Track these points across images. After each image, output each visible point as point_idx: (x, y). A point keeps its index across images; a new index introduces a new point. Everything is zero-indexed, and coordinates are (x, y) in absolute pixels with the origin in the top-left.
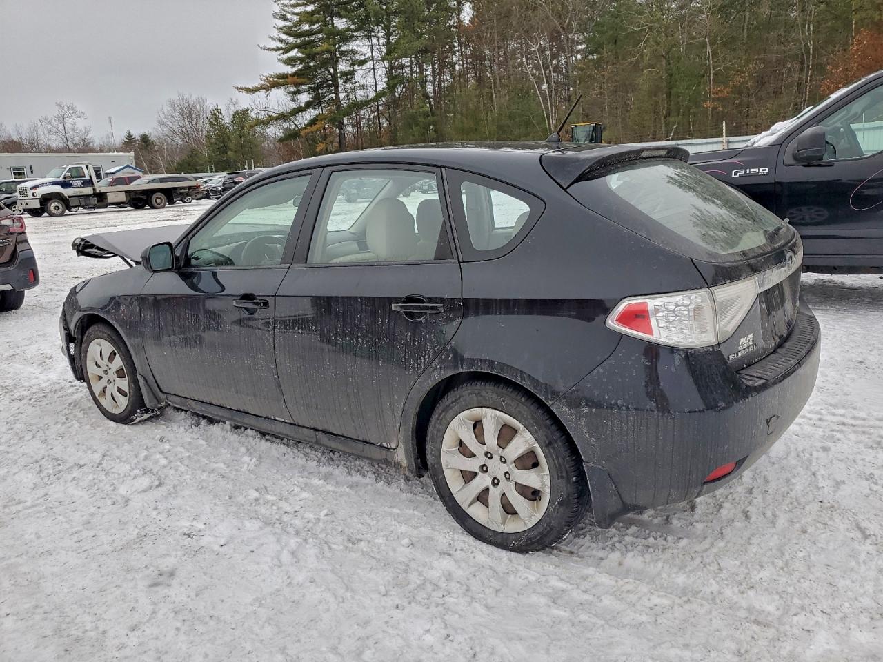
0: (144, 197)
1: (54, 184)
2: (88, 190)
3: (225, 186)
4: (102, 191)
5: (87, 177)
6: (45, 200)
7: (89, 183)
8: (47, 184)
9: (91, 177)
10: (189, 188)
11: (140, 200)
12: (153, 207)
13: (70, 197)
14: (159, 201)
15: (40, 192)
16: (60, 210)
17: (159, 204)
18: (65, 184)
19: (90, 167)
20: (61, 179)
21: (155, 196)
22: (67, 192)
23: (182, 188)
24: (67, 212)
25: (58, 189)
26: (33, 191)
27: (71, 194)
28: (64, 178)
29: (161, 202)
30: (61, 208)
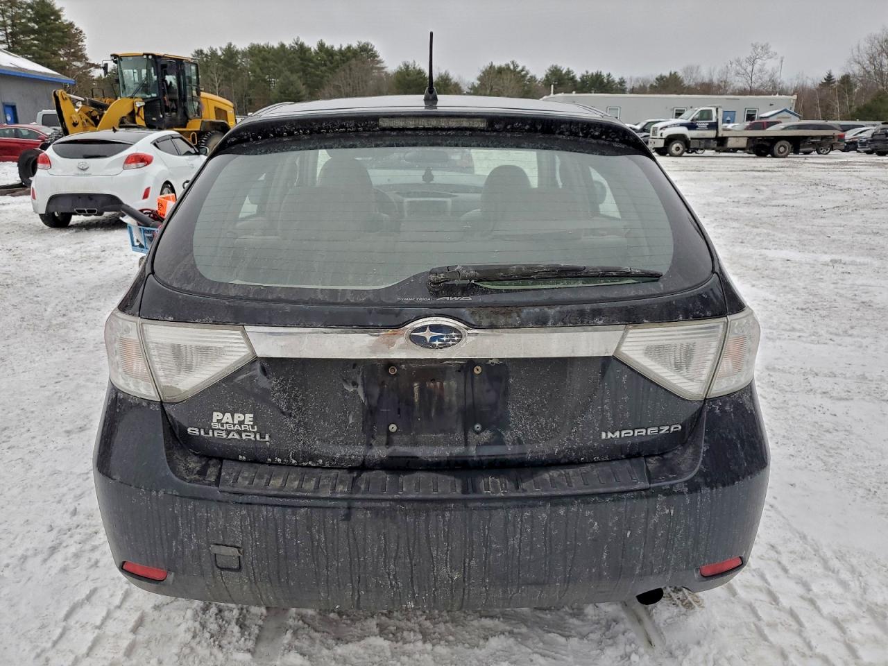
0: (768, 144)
1: (682, 125)
2: (712, 134)
3: (874, 137)
4: (724, 136)
5: (714, 120)
6: (670, 140)
7: (714, 126)
8: (675, 125)
9: (718, 119)
10: (823, 137)
11: (763, 147)
12: (774, 156)
13: (692, 139)
14: (782, 149)
15: (667, 133)
16: (679, 152)
17: (782, 153)
18: (691, 126)
19: (720, 111)
20: (689, 121)
21: (779, 144)
22: (691, 134)
23: (813, 137)
24: (685, 154)
25: (684, 130)
26: (662, 131)
27: (694, 136)
28: (692, 120)
29: (785, 151)
30: (681, 149)
